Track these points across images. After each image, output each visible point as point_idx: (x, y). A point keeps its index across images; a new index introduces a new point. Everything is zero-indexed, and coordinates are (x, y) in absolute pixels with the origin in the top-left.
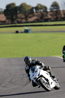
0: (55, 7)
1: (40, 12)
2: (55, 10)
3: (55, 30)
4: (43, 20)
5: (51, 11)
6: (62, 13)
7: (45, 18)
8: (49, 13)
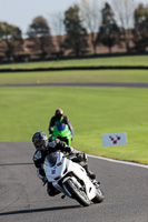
0: (40, 30)
1: (6, 40)
2: (39, 36)
3: (38, 82)
4: (12, 59)
5: (31, 38)
6: (55, 43)
7: (17, 54)
8: (27, 43)
